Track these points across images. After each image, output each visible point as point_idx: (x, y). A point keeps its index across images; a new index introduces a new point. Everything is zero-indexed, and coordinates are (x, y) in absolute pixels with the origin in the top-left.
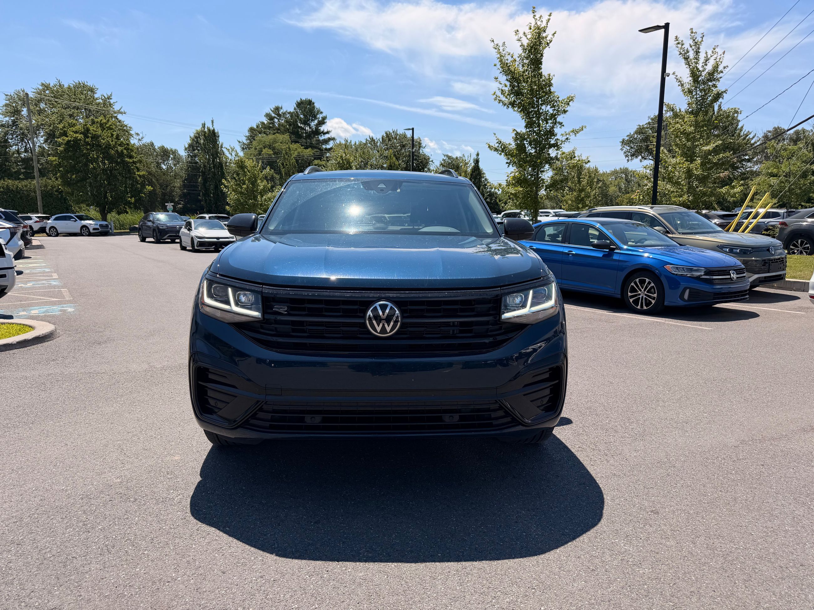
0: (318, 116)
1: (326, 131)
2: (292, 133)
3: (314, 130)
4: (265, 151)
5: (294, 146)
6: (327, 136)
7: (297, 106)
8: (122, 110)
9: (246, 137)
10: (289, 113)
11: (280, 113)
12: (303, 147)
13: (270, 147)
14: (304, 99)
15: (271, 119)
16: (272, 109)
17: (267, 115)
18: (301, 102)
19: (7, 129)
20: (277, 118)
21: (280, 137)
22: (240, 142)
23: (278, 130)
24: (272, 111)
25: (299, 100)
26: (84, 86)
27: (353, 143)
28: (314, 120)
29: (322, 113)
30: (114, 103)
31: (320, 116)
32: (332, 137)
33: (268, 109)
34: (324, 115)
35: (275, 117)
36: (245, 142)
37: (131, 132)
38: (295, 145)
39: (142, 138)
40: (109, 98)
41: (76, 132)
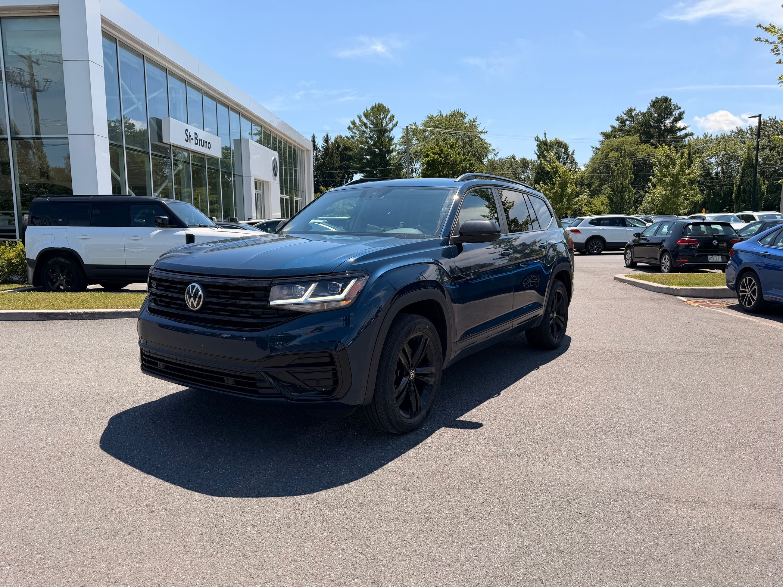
0: (674, 113)
1: (682, 127)
2: (645, 133)
3: (669, 128)
4: (611, 154)
5: (642, 147)
6: (683, 133)
7: (651, 106)
8: (485, 130)
9: (600, 142)
10: (641, 114)
11: (633, 115)
12: (653, 147)
13: (618, 149)
14: (659, 97)
15: (623, 122)
16: (625, 112)
17: (618, 119)
18: (656, 101)
19: (401, 156)
20: (629, 120)
21: (629, 139)
22: (593, 148)
23: (628, 133)
24: (624, 114)
25: (654, 99)
26: (458, 113)
27: (714, 137)
28: (669, 118)
29: (680, 108)
30: (478, 125)
31: (677, 113)
32: (690, 132)
33: (621, 112)
34: (681, 110)
35: (626, 120)
36: (599, 146)
37: (490, 148)
38: (645, 146)
39: (497, 153)
40: (474, 121)
41: (434, 154)
